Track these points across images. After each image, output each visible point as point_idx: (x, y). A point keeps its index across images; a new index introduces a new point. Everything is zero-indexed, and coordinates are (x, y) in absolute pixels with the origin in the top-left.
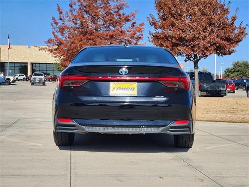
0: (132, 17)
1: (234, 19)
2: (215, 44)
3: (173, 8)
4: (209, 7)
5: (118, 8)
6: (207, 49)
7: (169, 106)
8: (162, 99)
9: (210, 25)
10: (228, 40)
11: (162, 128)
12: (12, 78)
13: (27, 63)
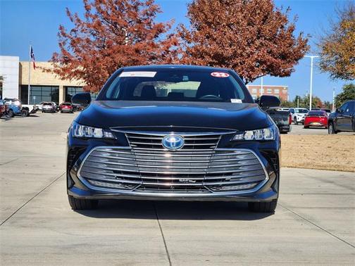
0: (167, 27)
1: (291, 30)
2: (265, 62)
3: (210, 15)
4: (259, 13)
5: (147, 14)
6: (252, 69)
9: (258, 38)
10: (284, 56)
12: (31, 107)
13: (58, 86)
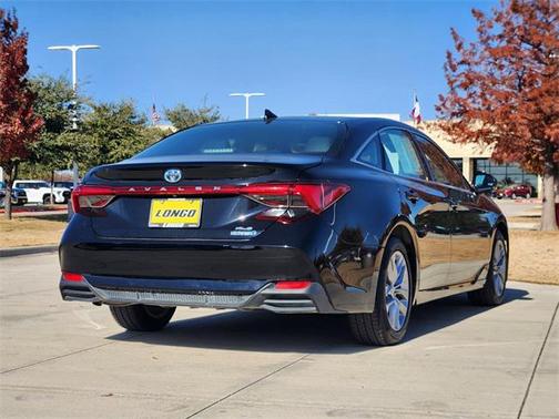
7: (257, 248)
8: (247, 234)
11: (246, 298)
13: (462, 159)
